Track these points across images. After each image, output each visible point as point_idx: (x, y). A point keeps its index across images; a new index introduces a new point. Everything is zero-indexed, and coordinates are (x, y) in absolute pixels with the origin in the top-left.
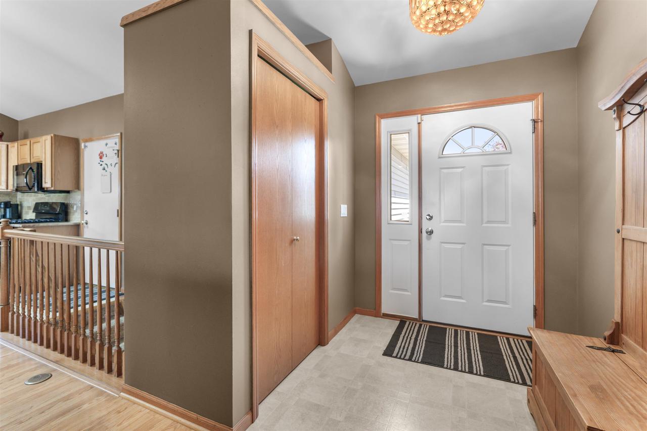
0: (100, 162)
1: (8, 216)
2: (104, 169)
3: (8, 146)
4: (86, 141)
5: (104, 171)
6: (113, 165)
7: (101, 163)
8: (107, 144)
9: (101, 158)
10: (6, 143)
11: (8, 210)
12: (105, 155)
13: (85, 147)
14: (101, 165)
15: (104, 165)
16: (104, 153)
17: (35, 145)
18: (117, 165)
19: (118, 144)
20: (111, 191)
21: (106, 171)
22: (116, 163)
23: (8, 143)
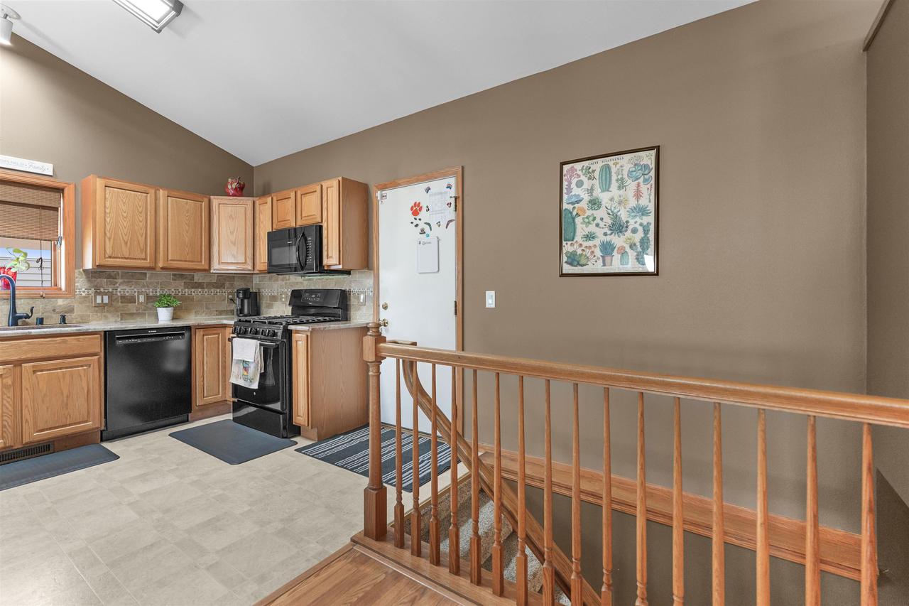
0: (414, 221)
1: (246, 311)
2: (423, 232)
3: (254, 202)
4: (384, 187)
5: (424, 235)
6: (444, 224)
7: (418, 222)
8: (428, 190)
9: (415, 213)
10: (252, 198)
11: (246, 301)
12: (424, 209)
13: (383, 196)
14: (417, 225)
15: (421, 225)
16: (424, 205)
17: (306, 199)
18: (453, 225)
19: (453, 188)
20: (438, 271)
21: (428, 236)
22: (451, 221)
23: (255, 199)
